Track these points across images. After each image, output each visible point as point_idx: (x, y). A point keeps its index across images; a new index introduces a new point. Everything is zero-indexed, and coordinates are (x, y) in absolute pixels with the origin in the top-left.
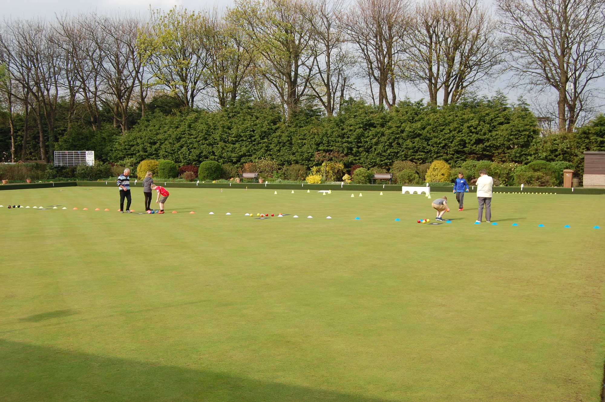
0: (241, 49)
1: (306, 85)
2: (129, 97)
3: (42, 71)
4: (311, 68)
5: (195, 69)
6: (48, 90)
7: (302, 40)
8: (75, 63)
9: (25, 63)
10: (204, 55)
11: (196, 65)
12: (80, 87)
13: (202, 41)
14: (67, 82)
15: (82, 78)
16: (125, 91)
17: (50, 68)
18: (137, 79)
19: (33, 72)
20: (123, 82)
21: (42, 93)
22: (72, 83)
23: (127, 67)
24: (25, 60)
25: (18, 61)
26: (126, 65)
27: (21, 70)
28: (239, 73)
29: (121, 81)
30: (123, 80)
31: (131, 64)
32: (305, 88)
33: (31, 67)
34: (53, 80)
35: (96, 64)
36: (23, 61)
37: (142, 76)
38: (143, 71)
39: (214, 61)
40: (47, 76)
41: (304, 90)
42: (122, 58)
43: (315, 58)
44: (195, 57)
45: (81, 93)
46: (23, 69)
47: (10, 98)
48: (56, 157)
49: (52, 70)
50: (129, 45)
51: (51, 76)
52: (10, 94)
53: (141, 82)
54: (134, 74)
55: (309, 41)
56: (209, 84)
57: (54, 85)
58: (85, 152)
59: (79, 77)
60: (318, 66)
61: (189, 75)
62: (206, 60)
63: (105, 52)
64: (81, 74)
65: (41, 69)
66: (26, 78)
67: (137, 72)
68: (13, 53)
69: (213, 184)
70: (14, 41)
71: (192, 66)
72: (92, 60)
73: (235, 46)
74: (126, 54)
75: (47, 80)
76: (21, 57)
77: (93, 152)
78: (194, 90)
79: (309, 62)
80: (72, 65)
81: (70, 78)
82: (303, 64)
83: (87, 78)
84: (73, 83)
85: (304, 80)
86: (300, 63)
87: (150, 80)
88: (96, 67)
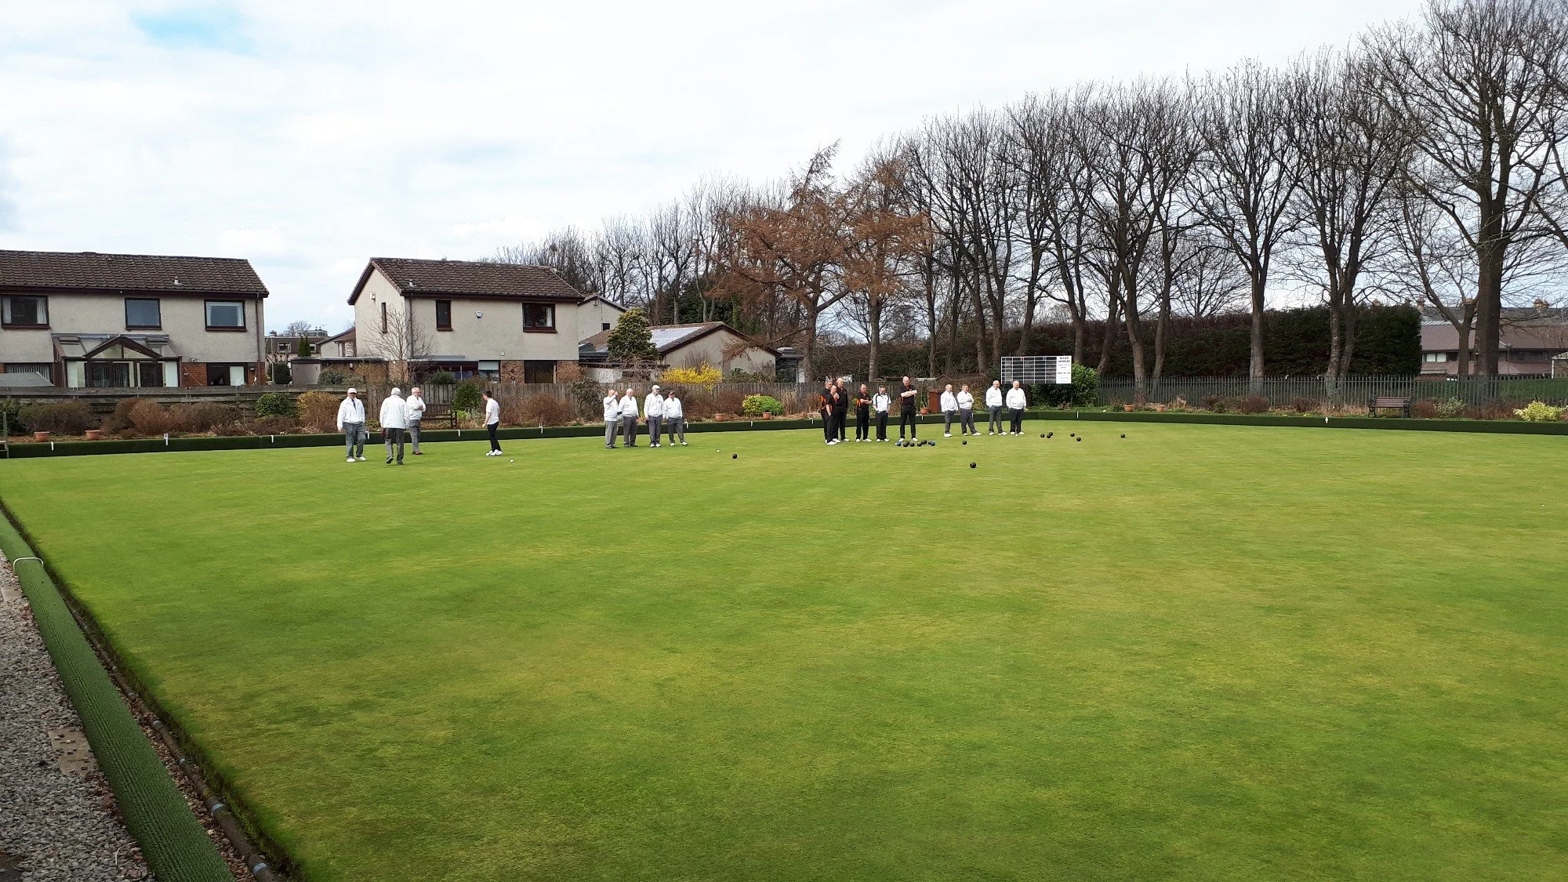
0: (1376, 145)
1: (1527, 207)
2: (1140, 252)
3: (985, 215)
4: (1542, 169)
5: (1275, 191)
6: (994, 249)
7: (1521, 110)
8: (1042, 196)
9: (956, 203)
10: (1294, 160)
11: (1278, 183)
12: (1050, 240)
13: (1291, 133)
14: (1028, 232)
15: (1055, 222)
16: (1134, 243)
17: (998, 209)
18: (1156, 219)
19: (970, 218)
20: (1131, 225)
21: (984, 255)
22: (1036, 233)
23: (1139, 198)
24: (957, 196)
25: (945, 199)
26: (1138, 193)
27: (950, 216)
28: (1370, 194)
29: (1128, 225)
30: (1130, 221)
31: (1146, 191)
32: (1524, 215)
33: (967, 208)
34: (1004, 231)
35: (1081, 194)
36: (953, 200)
37: (1167, 212)
38: (1170, 202)
39: (1315, 174)
40: (993, 223)
41: (1520, 221)
42: (1131, 182)
43: (1552, 146)
44: (1275, 166)
45: (1052, 251)
46: (953, 214)
47: (930, 266)
48: (1003, 367)
49: (1002, 213)
50: (1145, 155)
51: (1001, 222)
52: (931, 260)
53: (1163, 223)
54: (1151, 209)
55: (1536, 111)
56: (1303, 220)
57: (1005, 239)
58: (1055, 358)
59: (1049, 222)
60: (1558, 163)
61: (1262, 203)
62: (1299, 170)
63: (1098, 172)
64: (1052, 215)
65: (984, 210)
66: (958, 227)
67: (1158, 205)
68: (938, 187)
69: (1305, 418)
70: (940, 164)
71: (1268, 186)
72: (1074, 187)
73: (1364, 139)
74: (1139, 172)
75: (993, 231)
76: (951, 193)
77: (1070, 357)
78: (1270, 233)
79: (1537, 158)
80: (1038, 200)
81: (1033, 225)
82: (1521, 161)
83: (1064, 223)
84: (1038, 234)
85: (1523, 198)
86: (1513, 160)
87: (1182, 218)
88: (1081, 200)
